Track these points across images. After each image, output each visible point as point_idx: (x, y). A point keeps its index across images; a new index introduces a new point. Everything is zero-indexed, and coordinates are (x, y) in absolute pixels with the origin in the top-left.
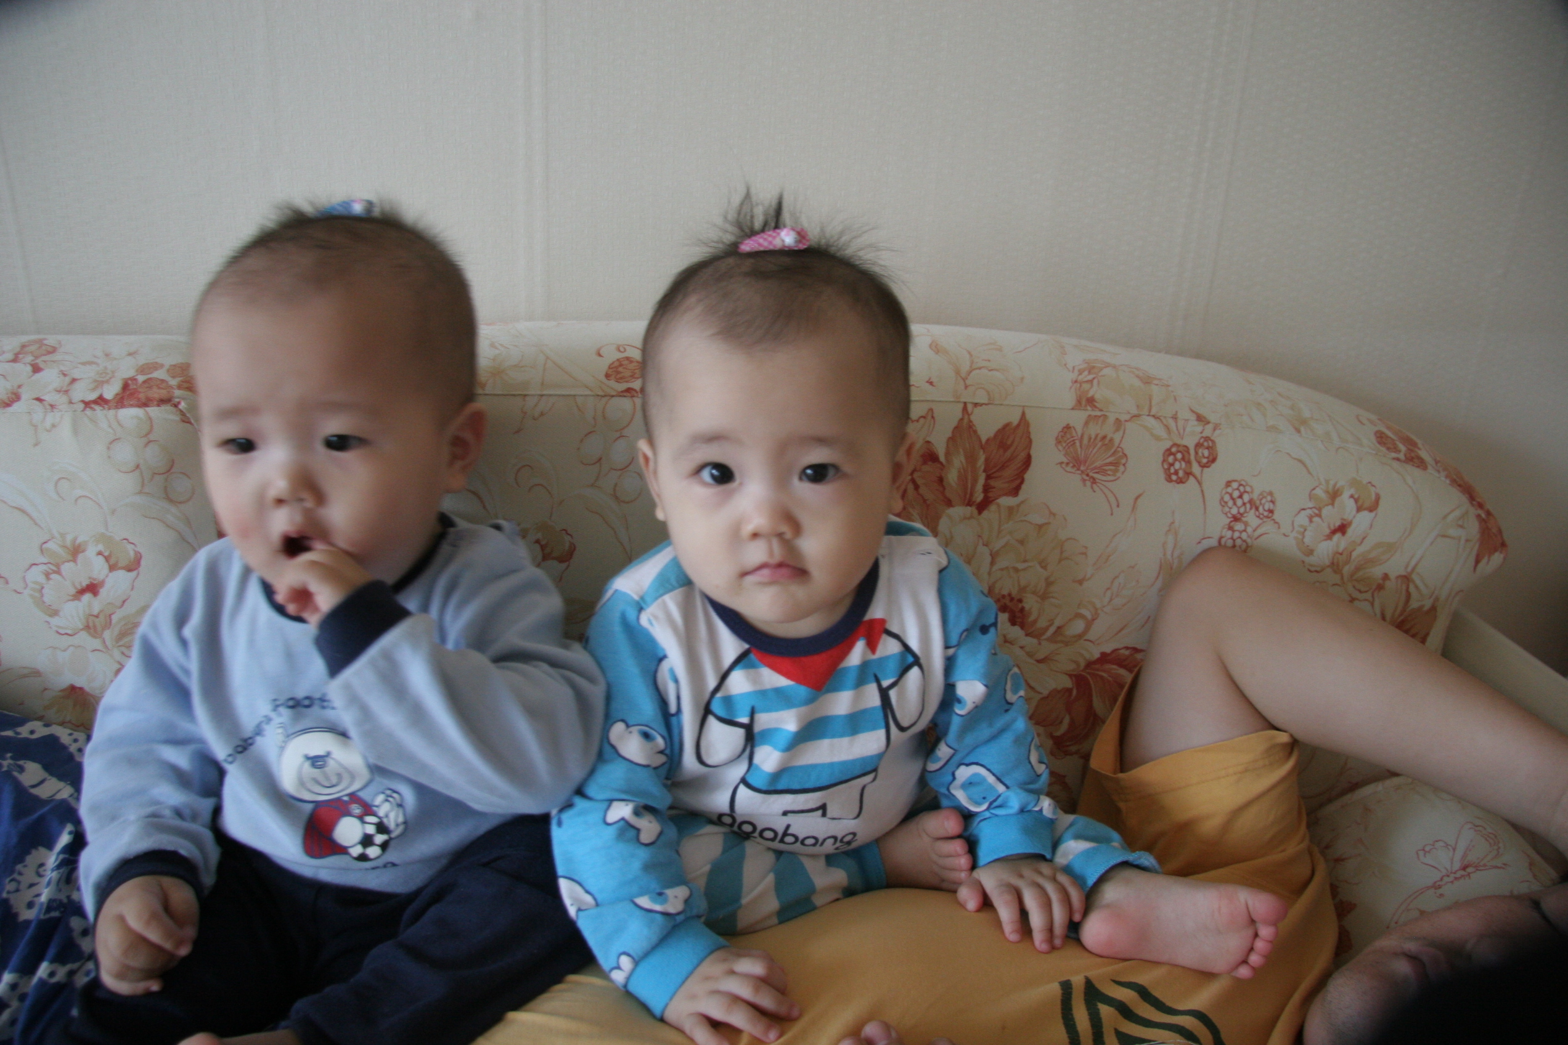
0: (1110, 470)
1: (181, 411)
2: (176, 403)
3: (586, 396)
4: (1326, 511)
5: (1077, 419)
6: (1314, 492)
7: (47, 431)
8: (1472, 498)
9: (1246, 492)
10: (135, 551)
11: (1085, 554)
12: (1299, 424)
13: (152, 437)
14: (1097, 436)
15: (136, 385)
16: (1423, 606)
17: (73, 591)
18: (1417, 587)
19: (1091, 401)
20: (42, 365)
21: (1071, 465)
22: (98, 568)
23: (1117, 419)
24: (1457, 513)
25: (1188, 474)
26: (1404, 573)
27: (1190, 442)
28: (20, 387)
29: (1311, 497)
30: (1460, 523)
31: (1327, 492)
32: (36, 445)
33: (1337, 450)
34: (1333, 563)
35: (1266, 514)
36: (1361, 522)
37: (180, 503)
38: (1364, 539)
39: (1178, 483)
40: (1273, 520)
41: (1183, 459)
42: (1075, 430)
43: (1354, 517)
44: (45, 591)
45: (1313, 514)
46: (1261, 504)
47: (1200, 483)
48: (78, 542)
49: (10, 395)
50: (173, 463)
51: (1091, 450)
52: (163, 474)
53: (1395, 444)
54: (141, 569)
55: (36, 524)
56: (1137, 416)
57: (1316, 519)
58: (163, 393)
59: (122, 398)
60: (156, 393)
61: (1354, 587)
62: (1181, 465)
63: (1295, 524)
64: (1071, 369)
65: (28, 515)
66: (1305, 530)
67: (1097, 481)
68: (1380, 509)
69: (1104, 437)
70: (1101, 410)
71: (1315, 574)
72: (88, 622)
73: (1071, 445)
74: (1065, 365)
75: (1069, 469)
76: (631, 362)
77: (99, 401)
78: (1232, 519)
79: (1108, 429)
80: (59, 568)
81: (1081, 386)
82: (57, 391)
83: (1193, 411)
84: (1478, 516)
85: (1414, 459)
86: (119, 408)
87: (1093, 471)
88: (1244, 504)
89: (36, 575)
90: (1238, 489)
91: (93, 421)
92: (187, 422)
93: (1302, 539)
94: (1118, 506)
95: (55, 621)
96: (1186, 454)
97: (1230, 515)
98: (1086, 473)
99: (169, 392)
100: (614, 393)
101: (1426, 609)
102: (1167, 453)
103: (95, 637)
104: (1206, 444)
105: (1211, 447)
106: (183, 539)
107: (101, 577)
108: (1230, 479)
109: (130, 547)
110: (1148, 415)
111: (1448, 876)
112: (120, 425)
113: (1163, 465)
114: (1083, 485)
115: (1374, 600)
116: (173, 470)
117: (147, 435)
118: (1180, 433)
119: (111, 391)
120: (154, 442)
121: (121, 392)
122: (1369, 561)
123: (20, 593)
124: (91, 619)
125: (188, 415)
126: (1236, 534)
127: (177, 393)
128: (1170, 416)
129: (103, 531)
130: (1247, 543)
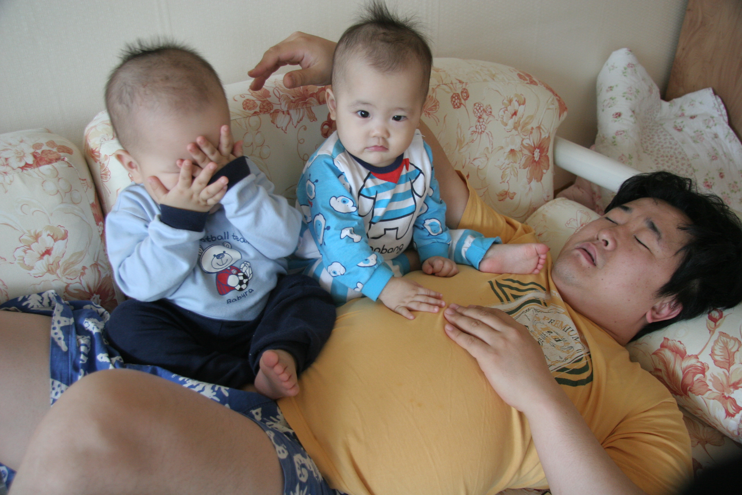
0: (434, 108)
1: (66, 162)
2: (63, 159)
3: (240, 118)
4: (509, 108)
6: (503, 102)
7: (9, 184)
8: (553, 92)
9: (481, 106)
10: (64, 230)
12: (493, 77)
13: (59, 176)
15: (39, 154)
16: (545, 137)
17: (39, 256)
18: (543, 130)
22: (49, 242)
23: (433, 88)
24: (551, 99)
25: (461, 104)
26: (538, 126)
27: (459, 92)
29: (503, 104)
30: (552, 103)
31: (508, 101)
32: (6, 192)
33: (508, 84)
36: (521, 109)
37: (78, 203)
38: (523, 116)
39: (458, 108)
40: (492, 115)
44: (25, 259)
45: (505, 110)
46: (487, 110)
47: (465, 106)
48: (37, 232)
50: (71, 186)
52: (69, 192)
53: (525, 78)
54: (68, 238)
55: (15, 229)
56: (439, 85)
57: (506, 112)
59: (37, 162)
60: (51, 157)
61: (523, 134)
62: (458, 101)
63: (499, 115)
65: (10, 225)
66: (503, 117)
67: (430, 114)
68: (526, 104)
71: (509, 132)
72: (48, 268)
76: (250, 101)
77: (27, 165)
78: (479, 118)
80: (30, 247)
82: (2, 166)
83: (457, 80)
84: (557, 99)
85: (532, 82)
86: (38, 167)
88: (481, 111)
89: (20, 253)
90: (478, 106)
91: (30, 175)
92: (71, 166)
93: (503, 121)
94: (439, 121)
95: (32, 272)
96: (459, 97)
97: (477, 117)
99: (56, 155)
100: (250, 115)
101: (547, 137)
102: (452, 97)
103: (53, 274)
104: (464, 91)
105: (467, 92)
106: (83, 220)
107: (51, 246)
108: (475, 103)
109: (62, 229)
110: (443, 84)
111: (577, 229)
112: (43, 174)
113: (451, 102)
114: (426, 116)
115: (530, 138)
116: (73, 189)
117: (57, 176)
118: (455, 89)
119: (30, 160)
120: (61, 178)
121: (35, 159)
122: (526, 124)
123: (13, 263)
124: (50, 266)
125: (70, 163)
126: (481, 124)
127: (62, 154)
128: (450, 83)
129: (48, 224)
130: (485, 126)
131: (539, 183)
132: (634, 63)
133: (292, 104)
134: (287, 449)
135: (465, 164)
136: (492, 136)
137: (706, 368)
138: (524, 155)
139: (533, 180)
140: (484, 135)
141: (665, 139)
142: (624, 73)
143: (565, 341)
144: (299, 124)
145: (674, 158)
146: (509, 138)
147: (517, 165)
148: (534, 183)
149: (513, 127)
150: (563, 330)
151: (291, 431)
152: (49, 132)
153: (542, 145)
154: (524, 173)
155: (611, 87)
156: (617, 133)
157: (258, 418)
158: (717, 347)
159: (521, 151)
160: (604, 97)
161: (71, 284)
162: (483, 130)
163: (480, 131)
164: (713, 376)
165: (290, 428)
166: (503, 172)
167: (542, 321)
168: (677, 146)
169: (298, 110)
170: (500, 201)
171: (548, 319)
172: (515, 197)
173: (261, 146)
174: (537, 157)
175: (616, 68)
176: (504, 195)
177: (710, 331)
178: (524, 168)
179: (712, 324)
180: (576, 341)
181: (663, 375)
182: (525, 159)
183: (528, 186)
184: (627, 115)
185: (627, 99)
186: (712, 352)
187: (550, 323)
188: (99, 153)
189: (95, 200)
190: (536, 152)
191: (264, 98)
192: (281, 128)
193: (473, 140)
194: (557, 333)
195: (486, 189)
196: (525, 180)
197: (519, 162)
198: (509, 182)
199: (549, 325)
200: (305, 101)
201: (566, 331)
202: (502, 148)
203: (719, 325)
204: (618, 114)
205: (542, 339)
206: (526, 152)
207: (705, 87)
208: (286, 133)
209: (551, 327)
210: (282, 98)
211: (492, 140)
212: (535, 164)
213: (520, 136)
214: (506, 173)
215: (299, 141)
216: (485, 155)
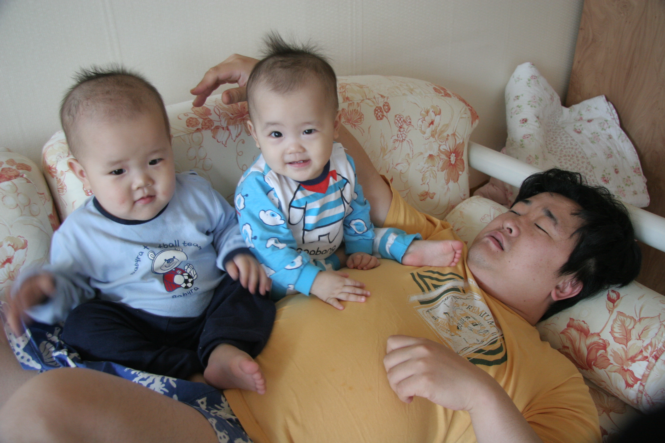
0: (359, 120)
1: (25, 178)
2: (22, 176)
3: (184, 135)
4: (426, 118)
5: (345, 106)
6: (421, 113)
8: (466, 103)
9: (401, 118)
10: (24, 240)
12: (411, 91)
13: (19, 192)
14: (353, 110)
16: (460, 142)
18: (457, 137)
19: (347, 98)
21: (347, 122)
22: (10, 251)
23: (357, 103)
24: (464, 109)
25: (383, 116)
26: (452, 133)
27: (381, 105)
29: (421, 115)
30: (465, 112)
31: (425, 112)
33: (425, 97)
34: (432, 135)
36: (437, 119)
37: (37, 215)
38: (439, 124)
39: (381, 120)
40: (412, 125)
41: (380, 111)
42: (345, 109)
45: (423, 120)
46: (407, 121)
47: (387, 118)
50: (30, 200)
51: (352, 115)
52: (29, 205)
53: (440, 91)
54: (28, 247)
56: (363, 100)
57: (424, 122)
60: (12, 174)
61: (440, 141)
62: (380, 113)
63: (418, 125)
66: (422, 126)
67: (356, 125)
68: (442, 114)
69: (355, 110)
70: (352, 101)
71: (428, 140)
72: (9, 275)
73: (346, 115)
75: (346, 123)
76: (193, 119)
79: (355, 107)
81: (342, 94)
83: (379, 94)
84: (469, 109)
85: (447, 95)
87: (354, 122)
88: (402, 122)
90: (399, 117)
92: (29, 182)
93: (421, 129)
94: (364, 132)
96: (381, 109)
97: (398, 127)
98: (352, 123)
99: (16, 172)
100: (193, 132)
101: (461, 143)
102: (375, 111)
104: (386, 105)
105: (388, 105)
106: (41, 230)
107: (12, 255)
108: (396, 115)
109: (22, 239)
110: (366, 99)
112: (3, 190)
113: (375, 115)
114: (352, 128)
115: (446, 144)
116: (31, 203)
117: (16, 191)
118: (377, 103)
122: (442, 132)
124: (11, 274)
125: (29, 179)
126: (402, 133)
127: (21, 171)
128: (373, 97)
129: (9, 235)
130: (406, 135)
131: (456, 183)
132: (536, 75)
133: (231, 120)
134: (228, 435)
135: (389, 169)
136: (412, 144)
137: (607, 344)
138: (441, 159)
139: (451, 180)
140: (405, 142)
141: (567, 141)
142: (528, 84)
143: (481, 325)
144: (237, 138)
145: (575, 157)
146: (427, 144)
147: (435, 169)
148: (451, 184)
149: (430, 135)
150: (480, 315)
151: (234, 418)
152: (9, 151)
153: (457, 150)
154: (442, 175)
155: (517, 96)
156: (524, 137)
157: (204, 407)
158: (616, 326)
159: (438, 156)
160: (511, 105)
162: (404, 138)
163: (401, 139)
164: (613, 351)
165: (234, 415)
166: (423, 175)
167: (461, 307)
168: (577, 147)
169: (236, 126)
170: (421, 200)
171: (466, 305)
172: (435, 197)
173: (204, 159)
174: (453, 161)
175: (521, 79)
176: (425, 195)
177: (609, 311)
178: (442, 171)
179: (611, 305)
180: (491, 325)
181: (571, 351)
182: (443, 162)
183: (446, 187)
184: (532, 120)
185: (531, 106)
186: (612, 330)
187: (468, 308)
188: (56, 170)
189: (53, 211)
190: (452, 156)
191: (205, 116)
192: (221, 143)
194: (474, 318)
195: (408, 190)
196: (443, 181)
197: (437, 166)
198: (428, 183)
199: (467, 311)
200: (243, 117)
201: (482, 317)
203: (617, 305)
204: (525, 120)
205: (461, 323)
206: (443, 156)
207: (599, 94)
208: (226, 146)
209: (469, 313)
210: (221, 116)
211: (412, 147)
212: (451, 166)
213: (437, 143)
214: (426, 176)
215: (238, 154)
216: (407, 161)
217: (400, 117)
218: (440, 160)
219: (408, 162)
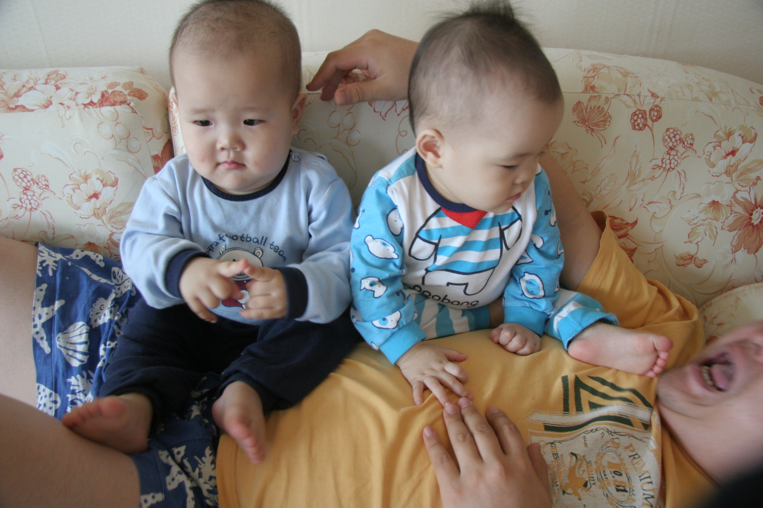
0: (602, 124)
1: (131, 107)
2: (129, 103)
4: (723, 144)
5: (584, 98)
6: (717, 133)
7: (67, 120)
9: (678, 134)
10: (115, 177)
11: (587, 168)
12: (712, 95)
13: (118, 121)
14: (595, 107)
15: (108, 94)
17: (87, 197)
19: (593, 88)
20: (60, 85)
21: (581, 122)
22: (98, 186)
23: (607, 97)
27: (647, 108)
28: (51, 97)
29: (715, 136)
31: (725, 133)
32: (63, 127)
33: (733, 109)
34: (727, 172)
35: (688, 146)
37: (135, 153)
38: (745, 158)
39: (639, 130)
40: (693, 149)
41: (642, 117)
42: (583, 103)
43: (741, 146)
44: (73, 198)
45: (716, 145)
46: (686, 140)
47: (651, 130)
48: (87, 174)
49: (47, 102)
50: (130, 133)
51: (591, 114)
52: (126, 139)
54: (118, 186)
55: (66, 165)
56: (618, 95)
57: (718, 148)
58: (122, 99)
59: (102, 102)
60: (118, 99)
61: (739, 184)
62: (641, 120)
63: (705, 151)
64: (583, 70)
65: (62, 161)
66: (711, 154)
67: (594, 130)
68: (757, 142)
69: (599, 107)
70: (598, 93)
71: (716, 177)
72: (94, 212)
73: (581, 112)
74: (581, 68)
75: (579, 124)
77: (91, 104)
78: (669, 149)
79: (601, 103)
80: (79, 187)
81: (588, 79)
82: (70, 99)
83: (649, 91)
86: (101, 107)
87: (593, 125)
88: (676, 141)
89: (68, 190)
90: (673, 133)
91: (89, 114)
92: (135, 113)
93: (709, 159)
94: (605, 143)
95: (79, 212)
96: (644, 115)
97: (668, 147)
98: (588, 126)
99: (124, 98)
102: (634, 114)
103: (98, 219)
104: (656, 109)
105: (659, 111)
106: (137, 170)
107: (100, 190)
108: (669, 128)
109: (112, 175)
110: (624, 94)
112: (102, 115)
113: (631, 121)
114: (588, 133)
115: (750, 190)
116: (130, 137)
117: (116, 120)
118: (641, 103)
119: (96, 98)
120: (120, 123)
121: (101, 98)
122: (749, 170)
123: (61, 199)
124: (96, 210)
125: (135, 109)
126: (672, 157)
127: (129, 98)
128: (637, 94)
129: (99, 168)
130: (677, 162)
131: (753, 255)
135: (634, 206)
136: (685, 177)
138: (733, 212)
139: (742, 249)
140: (673, 173)
143: (632, 494)
144: (403, 112)
146: (713, 184)
147: (719, 225)
148: (741, 254)
149: (723, 171)
150: (640, 476)
154: (728, 237)
159: (730, 206)
161: (115, 233)
162: (673, 166)
163: (668, 167)
166: (692, 229)
167: (620, 451)
170: (679, 265)
171: (633, 451)
172: (705, 266)
173: (350, 129)
174: (756, 220)
176: (687, 259)
178: (730, 231)
182: (735, 218)
183: (731, 256)
190: (757, 212)
192: (379, 114)
193: (654, 176)
194: (628, 478)
195: (659, 245)
196: (728, 247)
197: (723, 221)
198: (698, 243)
199: (627, 460)
201: (641, 480)
202: (699, 196)
206: (739, 209)
208: (385, 120)
211: (684, 182)
212: (751, 227)
213: (734, 186)
214: (698, 231)
215: (400, 133)
216: (669, 201)
217: (675, 133)
218: (731, 214)
219: (670, 203)
